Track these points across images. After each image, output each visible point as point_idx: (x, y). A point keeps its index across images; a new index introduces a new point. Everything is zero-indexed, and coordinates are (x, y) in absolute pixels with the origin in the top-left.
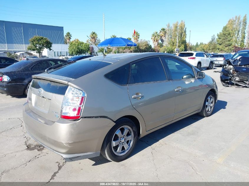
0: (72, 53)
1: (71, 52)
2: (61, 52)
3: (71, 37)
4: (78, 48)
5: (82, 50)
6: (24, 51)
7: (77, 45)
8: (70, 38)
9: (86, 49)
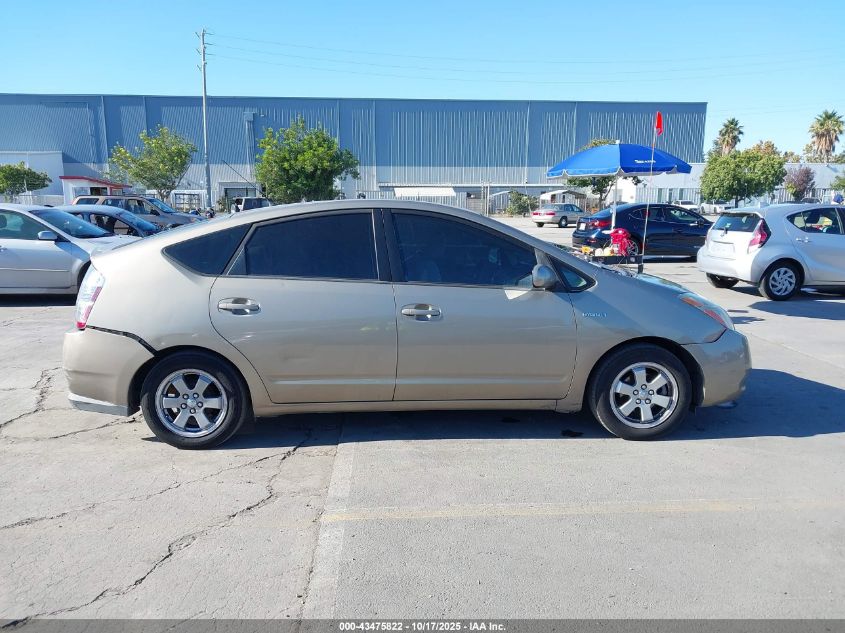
0: (711, 194)
1: (707, 192)
2: (682, 190)
3: (740, 136)
4: (735, 177)
5: (749, 181)
6: (562, 188)
7: (733, 166)
8: (735, 140)
9: (767, 178)
